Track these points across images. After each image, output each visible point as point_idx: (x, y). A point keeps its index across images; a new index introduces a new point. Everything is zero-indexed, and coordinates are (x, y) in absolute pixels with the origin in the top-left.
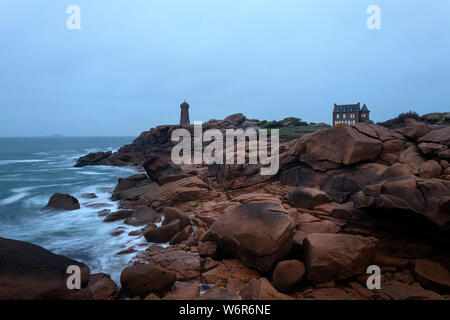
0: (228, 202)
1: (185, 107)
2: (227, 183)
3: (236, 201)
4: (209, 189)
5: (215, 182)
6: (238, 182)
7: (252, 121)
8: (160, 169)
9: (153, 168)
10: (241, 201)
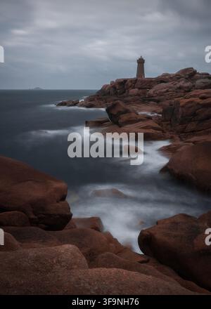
0: (181, 143)
1: (141, 62)
2: (179, 127)
3: (189, 142)
4: (163, 132)
5: (169, 126)
6: (191, 126)
7: (203, 74)
8: (120, 113)
9: (114, 112)
10: (194, 142)
